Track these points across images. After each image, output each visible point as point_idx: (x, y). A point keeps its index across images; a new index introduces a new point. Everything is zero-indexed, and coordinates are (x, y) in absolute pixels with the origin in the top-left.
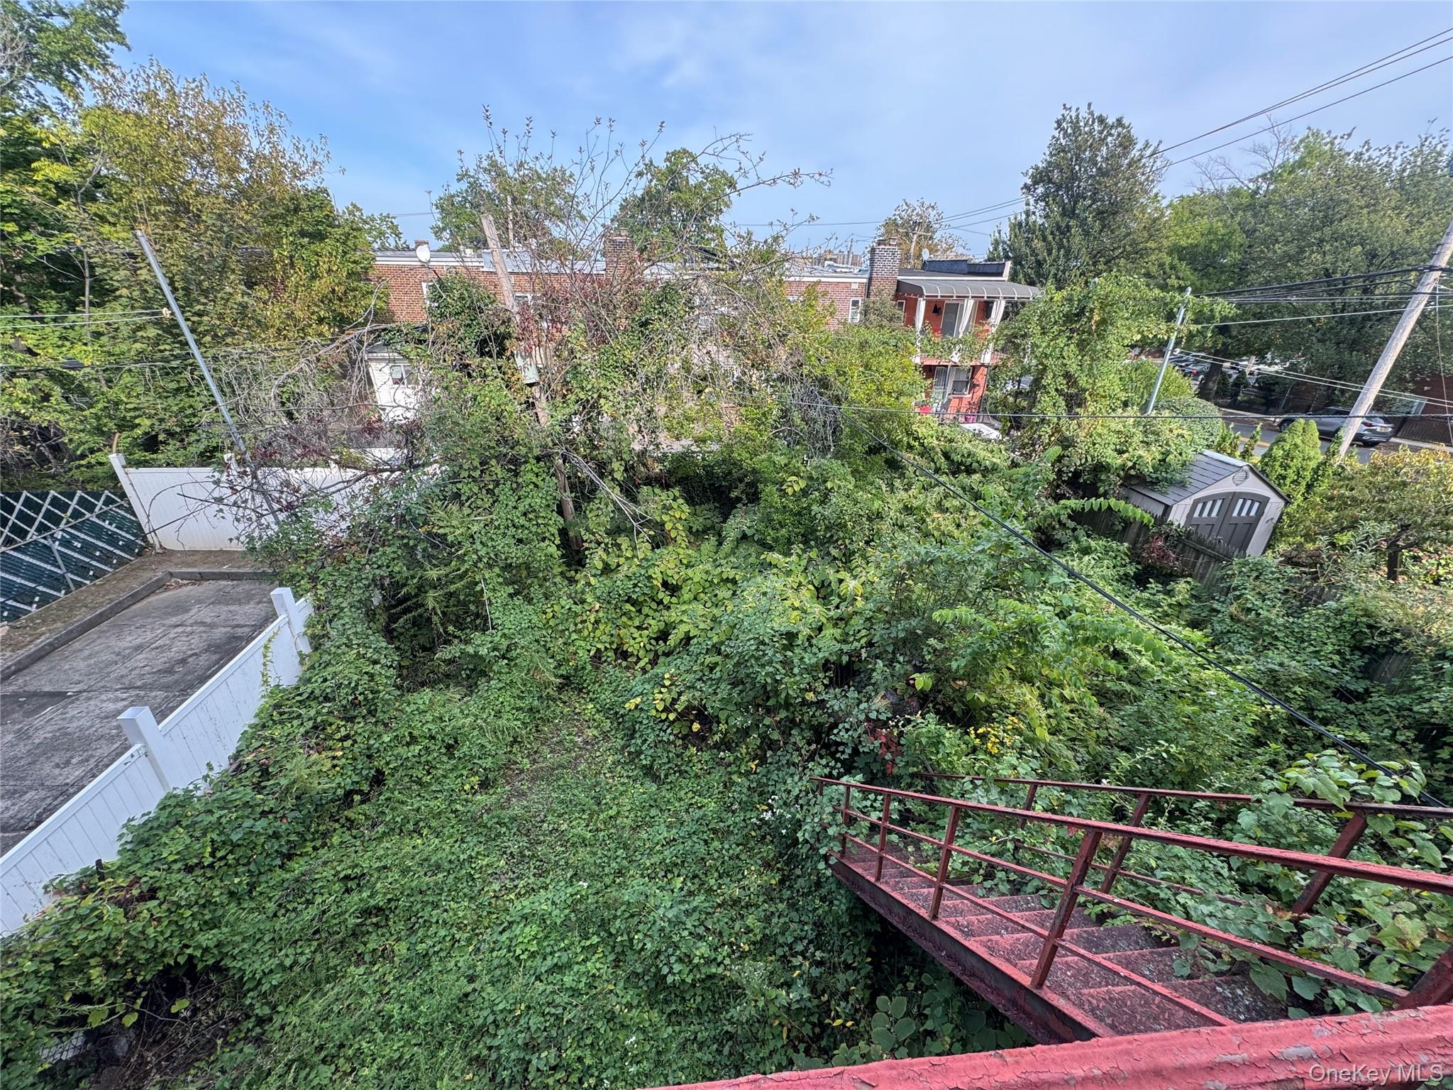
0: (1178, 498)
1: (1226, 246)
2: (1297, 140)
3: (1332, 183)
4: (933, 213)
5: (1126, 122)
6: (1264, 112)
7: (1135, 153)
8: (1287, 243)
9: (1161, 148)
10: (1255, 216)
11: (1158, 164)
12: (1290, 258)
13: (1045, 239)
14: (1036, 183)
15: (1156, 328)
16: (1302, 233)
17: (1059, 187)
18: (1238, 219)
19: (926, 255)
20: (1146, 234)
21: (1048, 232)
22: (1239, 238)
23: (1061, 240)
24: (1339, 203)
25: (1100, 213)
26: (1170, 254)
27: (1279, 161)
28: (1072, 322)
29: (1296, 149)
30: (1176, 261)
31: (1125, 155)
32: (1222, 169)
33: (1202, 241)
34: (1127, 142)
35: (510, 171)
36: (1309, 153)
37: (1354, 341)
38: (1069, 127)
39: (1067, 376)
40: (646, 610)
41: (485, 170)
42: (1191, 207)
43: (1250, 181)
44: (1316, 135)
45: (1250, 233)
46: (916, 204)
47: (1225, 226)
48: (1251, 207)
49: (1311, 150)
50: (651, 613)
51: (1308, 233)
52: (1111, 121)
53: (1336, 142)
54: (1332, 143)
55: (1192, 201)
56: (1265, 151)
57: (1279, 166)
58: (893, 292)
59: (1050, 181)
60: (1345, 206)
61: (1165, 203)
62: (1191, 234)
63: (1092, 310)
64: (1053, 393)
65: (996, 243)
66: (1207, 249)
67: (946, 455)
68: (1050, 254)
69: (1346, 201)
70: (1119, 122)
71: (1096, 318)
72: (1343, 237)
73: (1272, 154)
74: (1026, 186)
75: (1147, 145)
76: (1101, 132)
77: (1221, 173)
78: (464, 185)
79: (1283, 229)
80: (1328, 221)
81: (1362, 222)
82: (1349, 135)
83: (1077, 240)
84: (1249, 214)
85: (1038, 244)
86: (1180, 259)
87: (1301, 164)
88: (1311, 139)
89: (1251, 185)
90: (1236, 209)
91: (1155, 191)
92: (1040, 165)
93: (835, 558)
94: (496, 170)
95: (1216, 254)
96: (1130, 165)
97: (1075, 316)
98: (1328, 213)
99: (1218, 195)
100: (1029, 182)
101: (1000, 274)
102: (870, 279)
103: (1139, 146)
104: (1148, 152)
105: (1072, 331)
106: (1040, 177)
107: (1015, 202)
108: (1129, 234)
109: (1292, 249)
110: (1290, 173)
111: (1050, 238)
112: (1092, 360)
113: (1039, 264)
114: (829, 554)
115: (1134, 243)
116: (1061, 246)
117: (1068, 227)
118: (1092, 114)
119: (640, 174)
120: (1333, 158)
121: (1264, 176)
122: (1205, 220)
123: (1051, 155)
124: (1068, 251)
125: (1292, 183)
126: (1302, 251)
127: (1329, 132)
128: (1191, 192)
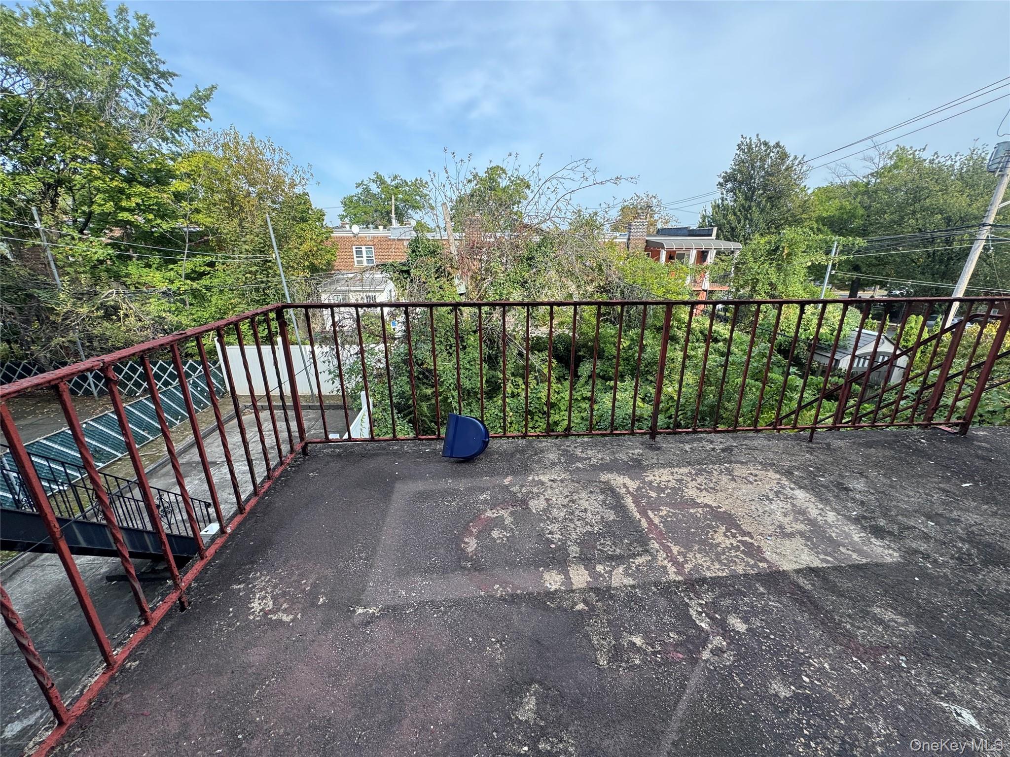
0: (843, 355)
1: (853, 216)
2: (891, 153)
3: (917, 177)
4: (654, 201)
5: (781, 144)
6: (869, 138)
7: (788, 162)
8: (892, 214)
9: (805, 159)
10: (869, 197)
11: (804, 168)
12: (895, 223)
13: (735, 214)
14: (726, 181)
15: (820, 258)
16: (901, 208)
17: (741, 183)
18: (858, 200)
19: (659, 226)
20: (800, 210)
21: (737, 210)
22: (861, 211)
23: (746, 215)
24: (923, 188)
25: (770, 198)
26: (817, 221)
27: (881, 165)
28: (771, 255)
29: (891, 158)
30: (821, 226)
31: (783, 164)
32: (845, 171)
33: (837, 213)
34: (783, 156)
35: (389, 181)
36: (900, 160)
37: (944, 273)
38: (746, 148)
39: (771, 284)
40: (536, 418)
41: (373, 181)
42: (826, 193)
43: (864, 177)
44: (903, 149)
45: (867, 208)
46: (643, 196)
47: (850, 203)
48: (866, 192)
49: (901, 158)
50: (539, 419)
51: (906, 208)
52: (772, 144)
53: (917, 153)
54: (914, 154)
55: (826, 190)
56: (871, 160)
57: (882, 168)
58: (644, 247)
59: (735, 180)
60: (927, 191)
61: (810, 192)
62: (831, 209)
63: (783, 248)
64: (763, 294)
65: (704, 217)
66: (841, 219)
67: (702, 332)
68: (739, 222)
69: (927, 188)
70: (778, 145)
71: (786, 252)
72: (927, 209)
73: (876, 161)
74: (720, 184)
75: (796, 158)
76: (766, 151)
77: (845, 172)
78: (360, 190)
79: (889, 205)
80: (917, 200)
81: (939, 200)
82: (924, 149)
83: (756, 214)
84: (866, 197)
85: (731, 217)
86: (824, 225)
87: (895, 166)
88: (900, 151)
89: (865, 180)
90: (856, 195)
91: (803, 185)
92: (729, 171)
93: (651, 381)
94: (380, 180)
95: (846, 221)
96: (786, 170)
97: (773, 252)
98: (916, 195)
99: (843, 186)
100: (721, 181)
101: (711, 235)
102: (629, 239)
103: (791, 159)
104: (797, 162)
105: (772, 259)
106: (729, 178)
107: (715, 192)
108: (789, 210)
109: (896, 217)
110: (889, 172)
111: (739, 213)
112: (785, 275)
113: (733, 229)
114: (647, 380)
115: (793, 215)
116: (746, 218)
117: (750, 207)
118: (759, 140)
119: (470, 181)
120: (915, 162)
121: (872, 174)
122: (837, 201)
123: (735, 165)
124: (751, 220)
125: (891, 178)
126: (903, 218)
127: (911, 148)
128: (825, 185)
